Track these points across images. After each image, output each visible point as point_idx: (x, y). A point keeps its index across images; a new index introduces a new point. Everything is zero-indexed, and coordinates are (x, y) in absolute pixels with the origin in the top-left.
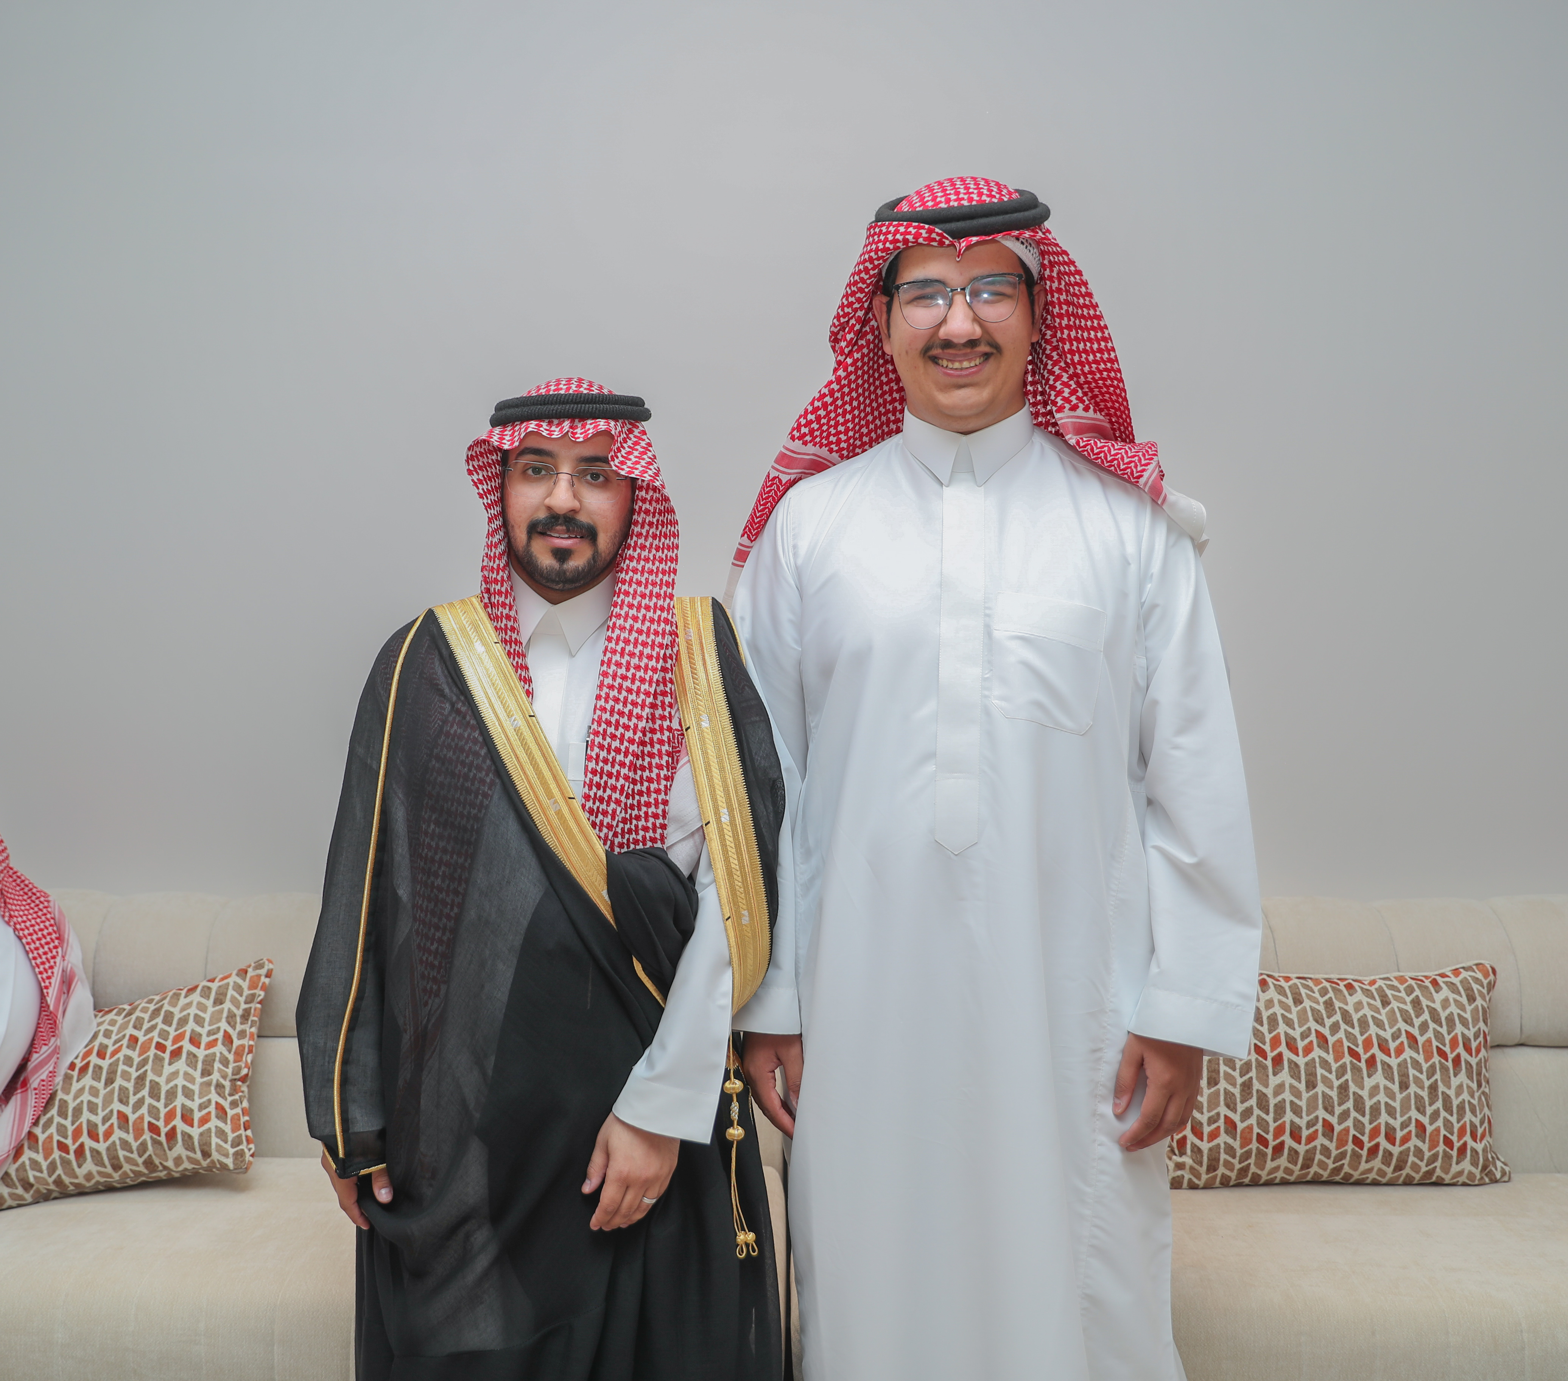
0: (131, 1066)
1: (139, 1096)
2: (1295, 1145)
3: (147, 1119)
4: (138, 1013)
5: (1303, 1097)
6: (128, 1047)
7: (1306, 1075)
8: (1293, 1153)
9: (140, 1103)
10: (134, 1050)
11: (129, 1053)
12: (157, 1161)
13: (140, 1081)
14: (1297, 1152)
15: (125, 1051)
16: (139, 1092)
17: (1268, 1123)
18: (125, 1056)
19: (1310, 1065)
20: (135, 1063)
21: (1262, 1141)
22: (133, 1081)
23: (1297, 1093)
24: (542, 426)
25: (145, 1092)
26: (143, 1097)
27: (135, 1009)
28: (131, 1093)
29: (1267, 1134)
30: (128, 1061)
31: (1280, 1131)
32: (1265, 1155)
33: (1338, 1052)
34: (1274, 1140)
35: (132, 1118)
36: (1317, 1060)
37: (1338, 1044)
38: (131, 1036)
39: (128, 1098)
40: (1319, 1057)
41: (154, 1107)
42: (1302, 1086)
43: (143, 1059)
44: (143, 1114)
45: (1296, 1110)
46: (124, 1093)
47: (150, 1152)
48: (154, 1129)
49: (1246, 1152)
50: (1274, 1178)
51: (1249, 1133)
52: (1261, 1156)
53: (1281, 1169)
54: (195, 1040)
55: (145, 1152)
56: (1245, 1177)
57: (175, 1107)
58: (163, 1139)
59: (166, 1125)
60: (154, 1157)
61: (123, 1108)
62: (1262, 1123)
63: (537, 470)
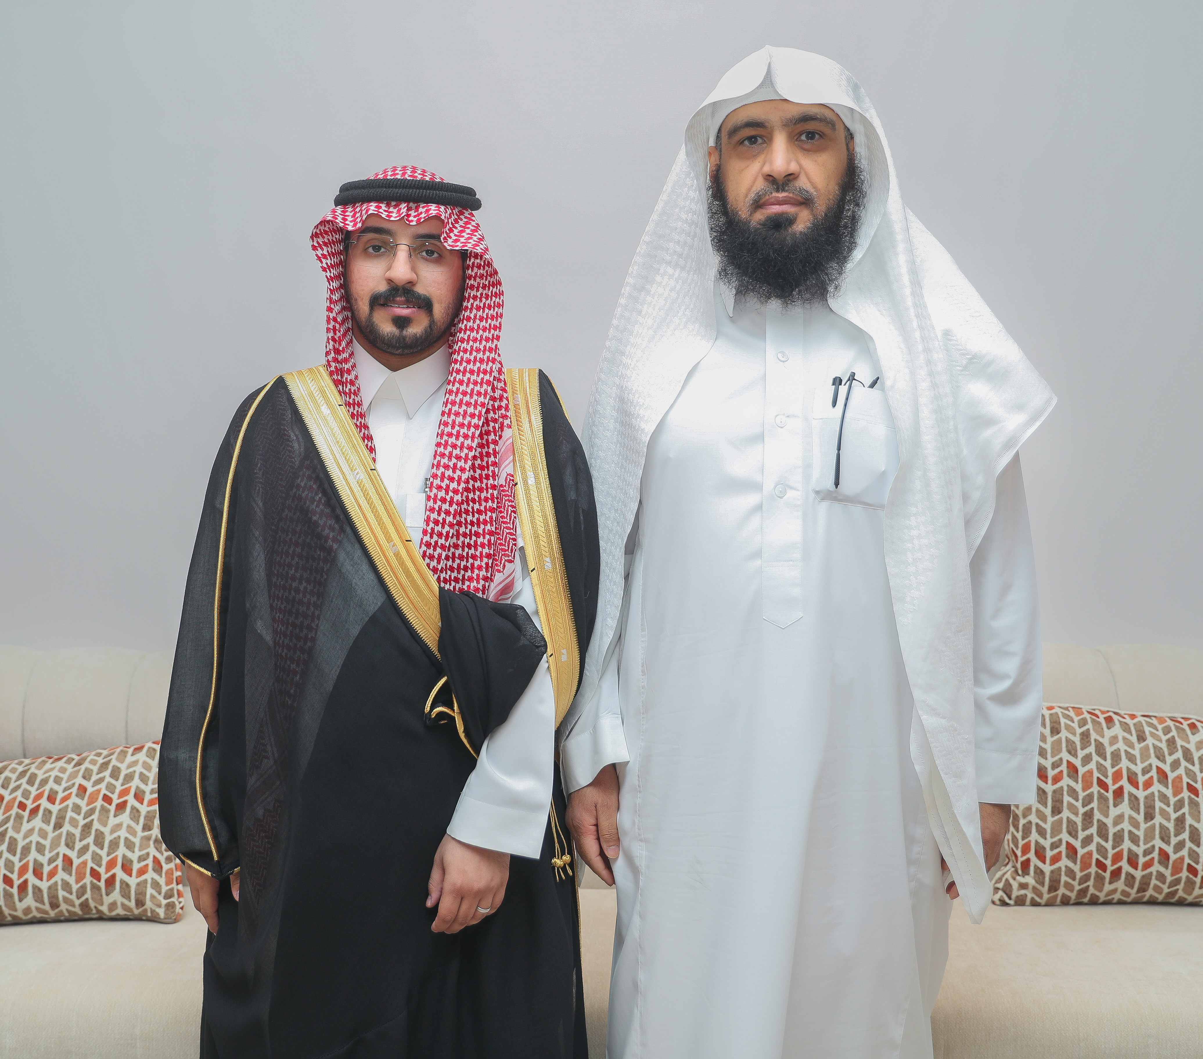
0: (79, 814)
1: (84, 842)
2: (1132, 871)
3: (90, 864)
4: (86, 765)
5: (1141, 828)
6: (76, 796)
7: (1145, 807)
8: (1129, 877)
9: (84, 850)
10: (83, 799)
11: (78, 801)
12: (92, 904)
13: (86, 829)
14: (1133, 877)
15: (74, 799)
16: (84, 839)
17: (1106, 850)
18: (74, 803)
19: (1150, 799)
20: (83, 811)
21: (1101, 865)
22: (80, 828)
23: (1135, 824)
24: (380, 207)
25: (90, 840)
26: (88, 844)
27: (84, 760)
28: (78, 839)
29: (1106, 859)
30: (77, 809)
31: (1117, 857)
32: (1103, 878)
33: (1178, 788)
34: (1112, 865)
35: (76, 862)
36: (1156, 794)
37: (1178, 780)
38: (80, 785)
39: (74, 843)
40: (1159, 791)
41: (97, 854)
42: (1141, 818)
43: (91, 809)
44: (87, 860)
45: (1134, 839)
46: (71, 838)
47: (88, 895)
48: (95, 874)
49: (1086, 875)
50: (1113, 899)
51: (1088, 858)
52: (1100, 879)
53: (1119, 891)
54: (139, 797)
55: (83, 894)
56: (1086, 896)
57: (117, 856)
58: (102, 884)
59: (107, 872)
60: (90, 901)
61: (69, 852)
62: (1102, 850)
63: (377, 248)
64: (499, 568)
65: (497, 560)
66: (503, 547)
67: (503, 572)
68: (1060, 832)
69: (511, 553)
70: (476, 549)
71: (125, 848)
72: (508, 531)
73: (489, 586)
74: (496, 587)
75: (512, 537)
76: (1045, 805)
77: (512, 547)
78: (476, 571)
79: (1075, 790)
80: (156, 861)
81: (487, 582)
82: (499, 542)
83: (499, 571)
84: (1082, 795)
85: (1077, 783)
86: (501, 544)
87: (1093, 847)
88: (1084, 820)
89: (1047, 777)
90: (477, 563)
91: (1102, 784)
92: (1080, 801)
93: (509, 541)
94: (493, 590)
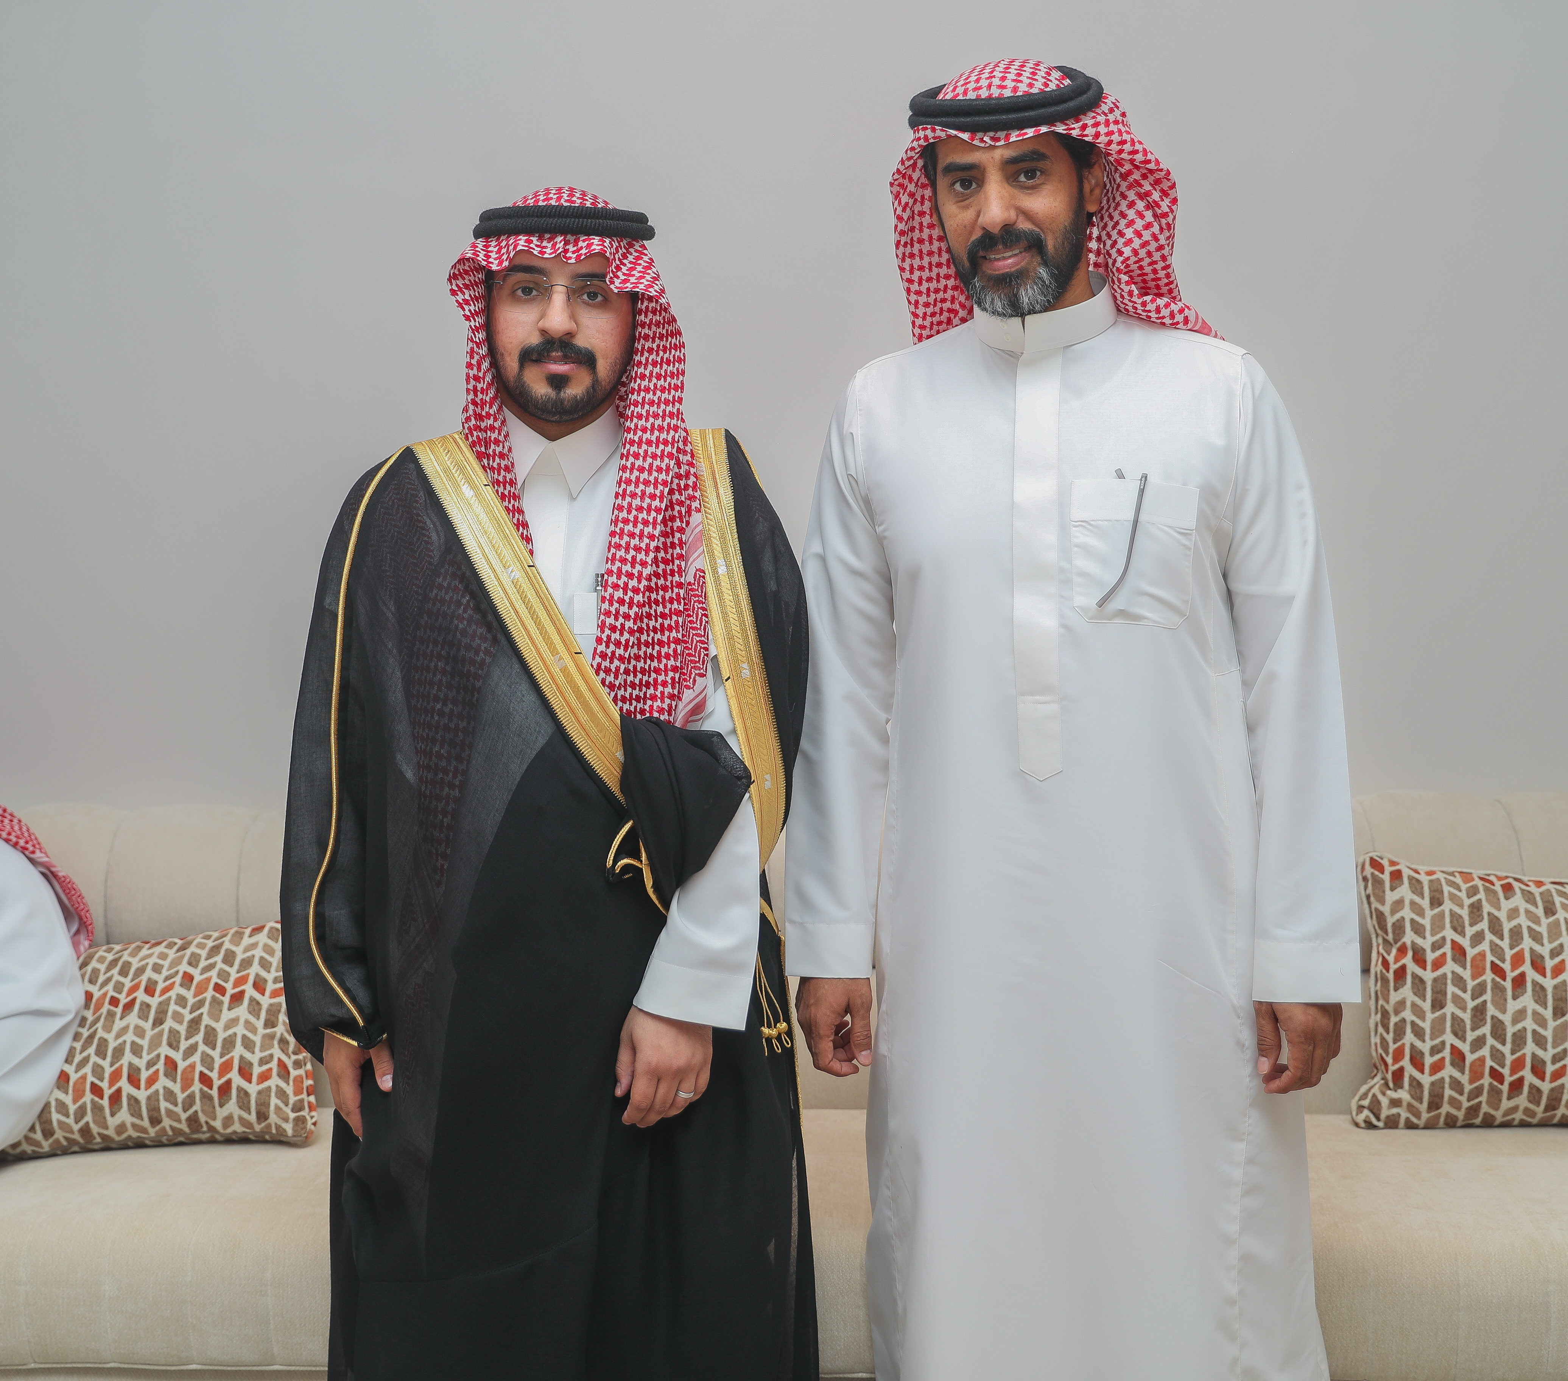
0: (184, 1007)
1: (192, 1041)
2: (1537, 1082)
3: (199, 1068)
4: (193, 949)
5: (1548, 1026)
6: (181, 985)
8: (1534, 1091)
9: (191, 1050)
10: (189, 990)
11: (183, 992)
13: (194, 1024)
14: (1539, 1091)
15: (178, 990)
16: (191, 1037)
17: (1503, 1055)
18: (178, 995)
20: (189, 1004)
21: (1497, 1076)
22: (185, 1024)
23: (1541, 1021)
24: (532, 242)
25: (199, 1038)
26: (197, 1043)
27: (189, 943)
28: (183, 1037)
29: (1503, 1067)
30: (181, 1001)
31: (1518, 1065)
32: (1500, 1092)
34: (1511, 1075)
35: (182, 1065)
38: (185, 973)
39: (179, 1042)
41: (208, 1055)
42: (1548, 1013)
43: (200, 1001)
44: (195, 1063)
45: (1540, 1041)
46: (174, 1037)
47: (197, 1107)
48: (206, 1080)
49: (1477, 1088)
50: (1514, 1119)
51: (1480, 1066)
52: (1495, 1094)
53: (1521, 1108)
54: (259, 986)
55: (191, 1106)
56: (1477, 1116)
57: (232, 1057)
58: (214, 1092)
59: (220, 1077)
60: (200, 1114)
61: (172, 1054)
62: (1497, 1055)
63: (527, 291)
64: (688, 683)
65: (684, 674)
66: (693, 658)
67: (693, 688)
68: (1443, 1032)
69: (703, 665)
70: (660, 661)
71: (242, 1048)
72: (698, 639)
73: (676, 706)
74: (685, 707)
75: (703, 646)
76: (1423, 998)
77: (704, 658)
78: (660, 688)
79: (1462, 978)
80: (281, 1063)
81: (674, 700)
82: (687, 652)
83: (688, 687)
84: (1471, 984)
85: (1465, 968)
86: (689, 655)
87: (1485, 1052)
88: (1474, 1016)
89: (1425, 962)
90: (661, 678)
91: (1498, 970)
92: (1469, 992)
93: (700, 651)
94: (682, 711)
